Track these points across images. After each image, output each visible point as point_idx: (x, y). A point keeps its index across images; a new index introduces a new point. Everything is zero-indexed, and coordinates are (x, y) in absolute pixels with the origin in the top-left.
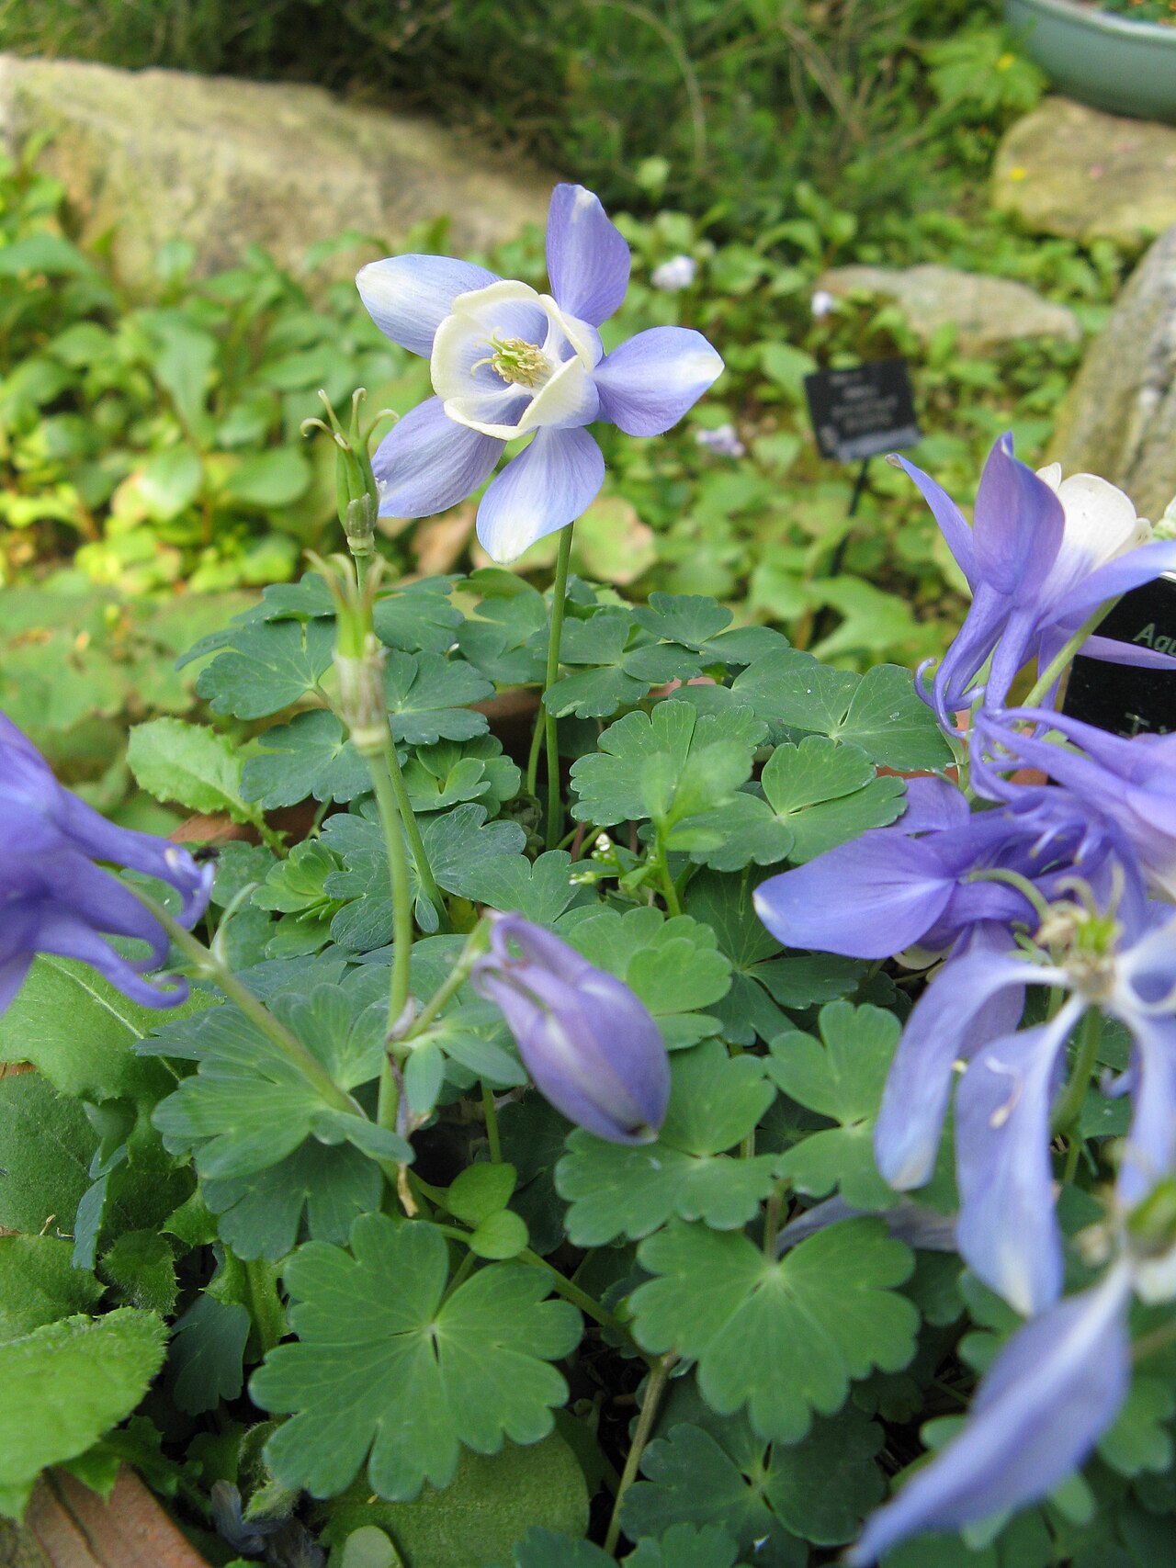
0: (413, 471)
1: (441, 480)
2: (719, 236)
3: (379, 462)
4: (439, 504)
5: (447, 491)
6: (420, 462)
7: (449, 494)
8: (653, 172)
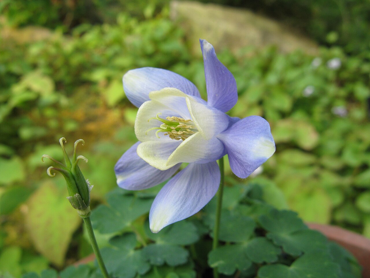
0: (136, 168)
1: (148, 174)
2: (349, 54)
3: (121, 163)
4: (147, 185)
5: (151, 180)
6: (139, 165)
7: (152, 181)
8: (332, 37)
